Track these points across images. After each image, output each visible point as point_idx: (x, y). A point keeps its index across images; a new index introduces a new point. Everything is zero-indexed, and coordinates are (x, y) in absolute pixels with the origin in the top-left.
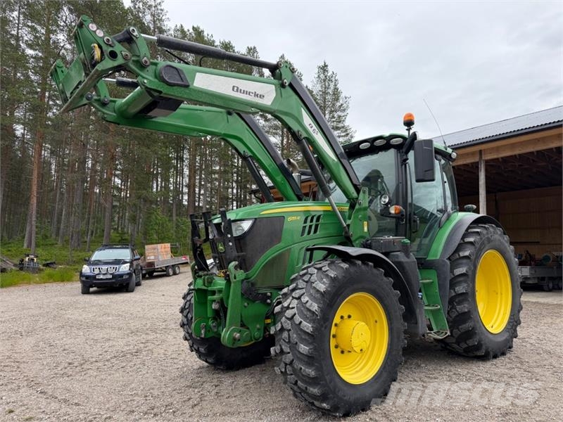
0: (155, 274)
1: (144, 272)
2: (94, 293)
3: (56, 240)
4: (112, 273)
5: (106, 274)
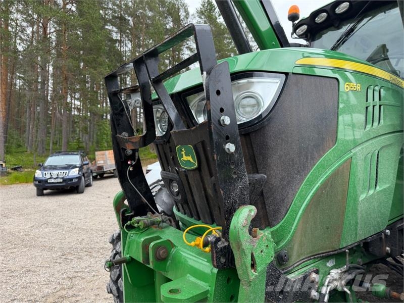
0: (105, 175)
1: (94, 174)
2: (48, 195)
3: (27, 148)
4: (62, 177)
5: (57, 178)
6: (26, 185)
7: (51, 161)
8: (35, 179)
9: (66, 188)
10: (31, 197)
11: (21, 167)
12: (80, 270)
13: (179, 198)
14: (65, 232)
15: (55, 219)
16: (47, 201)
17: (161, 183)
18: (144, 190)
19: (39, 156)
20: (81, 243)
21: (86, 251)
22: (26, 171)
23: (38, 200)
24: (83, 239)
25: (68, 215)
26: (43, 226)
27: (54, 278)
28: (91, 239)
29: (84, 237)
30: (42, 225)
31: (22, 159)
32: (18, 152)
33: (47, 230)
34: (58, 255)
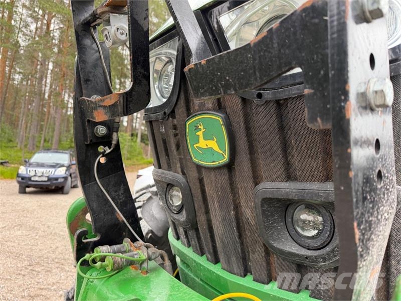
2: (31, 193)
3: (17, 143)
4: (47, 175)
5: (42, 176)
6: (10, 181)
7: (38, 157)
8: (18, 175)
9: (50, 188)
10: (12, 194)
11: (8, 162)
12: (46, 287)
13: (183, 217)
14: (39, 237)
15: (31, 221)
16: (28, 200)
17: (151, 189)
18: (123, 198)
19: (29, 152)
20: (54, 252)
21: (57, 263)
22: (12, 167)
23: (19, 197)
24: (57, 247)
25: (47, 217)
26: (15, 228)
27: (11, 295)
28: (66, 247)
29: (59, 244)
30: (15, 226)
31: (10, 153)
32: (8, 147)
33: (19, 233)
34: (23, 265)
